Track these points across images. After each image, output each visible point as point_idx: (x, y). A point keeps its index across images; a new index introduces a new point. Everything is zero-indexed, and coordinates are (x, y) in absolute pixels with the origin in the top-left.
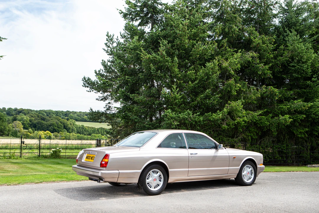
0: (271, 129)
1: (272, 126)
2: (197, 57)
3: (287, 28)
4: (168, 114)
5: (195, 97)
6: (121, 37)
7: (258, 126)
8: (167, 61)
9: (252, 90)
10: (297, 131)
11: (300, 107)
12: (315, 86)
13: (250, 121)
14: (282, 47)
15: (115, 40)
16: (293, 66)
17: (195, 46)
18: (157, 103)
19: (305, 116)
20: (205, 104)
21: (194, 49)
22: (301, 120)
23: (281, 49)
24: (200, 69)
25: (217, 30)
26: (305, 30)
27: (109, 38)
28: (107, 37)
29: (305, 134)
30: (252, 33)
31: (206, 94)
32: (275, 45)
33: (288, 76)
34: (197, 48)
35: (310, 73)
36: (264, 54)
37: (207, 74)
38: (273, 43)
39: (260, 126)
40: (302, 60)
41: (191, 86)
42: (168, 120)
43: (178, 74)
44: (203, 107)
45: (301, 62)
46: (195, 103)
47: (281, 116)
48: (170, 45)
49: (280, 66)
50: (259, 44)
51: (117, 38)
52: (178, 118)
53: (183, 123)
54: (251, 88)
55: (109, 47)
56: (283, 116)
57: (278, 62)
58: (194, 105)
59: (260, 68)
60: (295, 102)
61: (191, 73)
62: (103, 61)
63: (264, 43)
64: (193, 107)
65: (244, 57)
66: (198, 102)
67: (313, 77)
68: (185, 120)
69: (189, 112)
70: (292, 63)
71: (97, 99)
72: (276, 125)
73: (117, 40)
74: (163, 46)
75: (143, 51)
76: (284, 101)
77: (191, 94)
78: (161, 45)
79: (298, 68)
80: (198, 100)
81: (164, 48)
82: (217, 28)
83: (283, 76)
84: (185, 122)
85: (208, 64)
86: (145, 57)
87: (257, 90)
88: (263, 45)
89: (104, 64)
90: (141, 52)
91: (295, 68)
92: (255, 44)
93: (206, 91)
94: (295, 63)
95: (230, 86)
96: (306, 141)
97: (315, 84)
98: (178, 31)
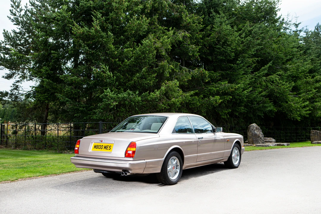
0: (201, 109)
1: (202, 107)
2: (132, 33)
3: (213, 9)
4: (108, 93)
5: (131, 77)
6: (31, 5)
7: (190, 107)
8: (102, 37)
9: (184, 72)
10: (221, 111)
11: (228, 89)
12: (239, 69)
13: (183, 102)
14: (209, 28)
15: (24, 8)
16: (219, 49)
17: (130, 21)
18: (92, 84)
19: (231, 97)
20: (142, 84)
21: (129, 24)
22: (228, 101)
23: (208, 29)
24: (136, 46)
25: (148, 5)
26: (226, 12)
27: (15, 4)
28: (12, 4)
29: (228, 115)
30: (183, 11)
31: (143, 73)
32: (203, 26)
33: (213, 57)
34: (133, 23)
35: (233, 56)
36: (193, 34)
37: (143, 53)
38: (202, 23)
39: (192, 107)
40: (227, 42)
41: (127, 64)
42: (108, 101)
43: (114, 51)
44: (139, 87)
45: (226, 44)
46: (132, 83)
47: (212, 97)
48: (104, 18)
49: (207, 47)
50: (189, 23)
51: (26, 6)
52: (118, 99)
53: (122, 104)
54: (184, 69)
55: (15, 15)
56: (213, 96)
57: (206, 43)
58: (131, 85)
59: (191, 50)
60: (223, 84)
61: (128, 51)
62: (4, 30)
63: (194, 23)
64: (130, 87)
65: (176, 36)
66: (135, 82)
67: (238, 60)
68: (125, 101)
69: (129, 92)
70: (218, 45)
71: (3, 77)
72: (207, 106)
73: (26, 7)
74: (96, 20)
75: (76, 24)
76: (211, 82)
77: (127, 73)
78: (94, 19)
79: (223, 50)
80: (135, 79)
81: (98, 22)
82: (148, 3)
83: (208, 57)
84: (125, 103)
85: (144, 42)
86: (79, 31)
87: (189, 71)
88: (193, 25)
89: (6, 35)
90: (74, 25)
91: (221, 51)
92: (185, 23)
93: (142, 70)
94: (220, 45)
95: (163, 67)
96: (226, 122)
97: (239, 67)
98: (114, 3)
